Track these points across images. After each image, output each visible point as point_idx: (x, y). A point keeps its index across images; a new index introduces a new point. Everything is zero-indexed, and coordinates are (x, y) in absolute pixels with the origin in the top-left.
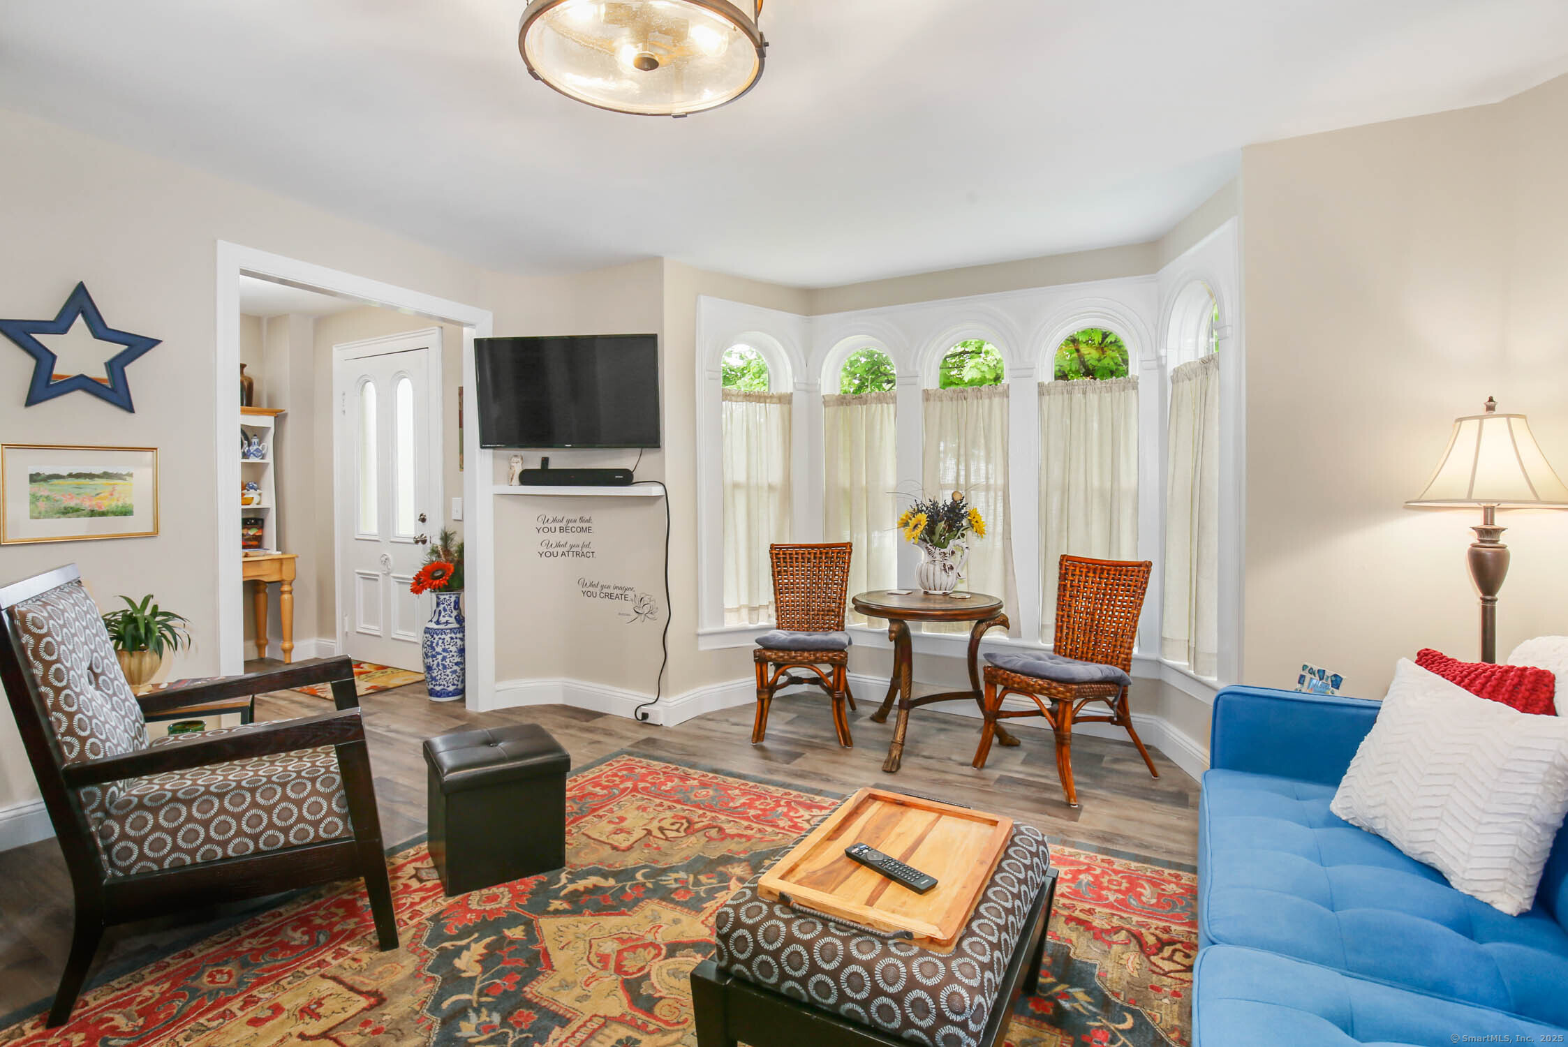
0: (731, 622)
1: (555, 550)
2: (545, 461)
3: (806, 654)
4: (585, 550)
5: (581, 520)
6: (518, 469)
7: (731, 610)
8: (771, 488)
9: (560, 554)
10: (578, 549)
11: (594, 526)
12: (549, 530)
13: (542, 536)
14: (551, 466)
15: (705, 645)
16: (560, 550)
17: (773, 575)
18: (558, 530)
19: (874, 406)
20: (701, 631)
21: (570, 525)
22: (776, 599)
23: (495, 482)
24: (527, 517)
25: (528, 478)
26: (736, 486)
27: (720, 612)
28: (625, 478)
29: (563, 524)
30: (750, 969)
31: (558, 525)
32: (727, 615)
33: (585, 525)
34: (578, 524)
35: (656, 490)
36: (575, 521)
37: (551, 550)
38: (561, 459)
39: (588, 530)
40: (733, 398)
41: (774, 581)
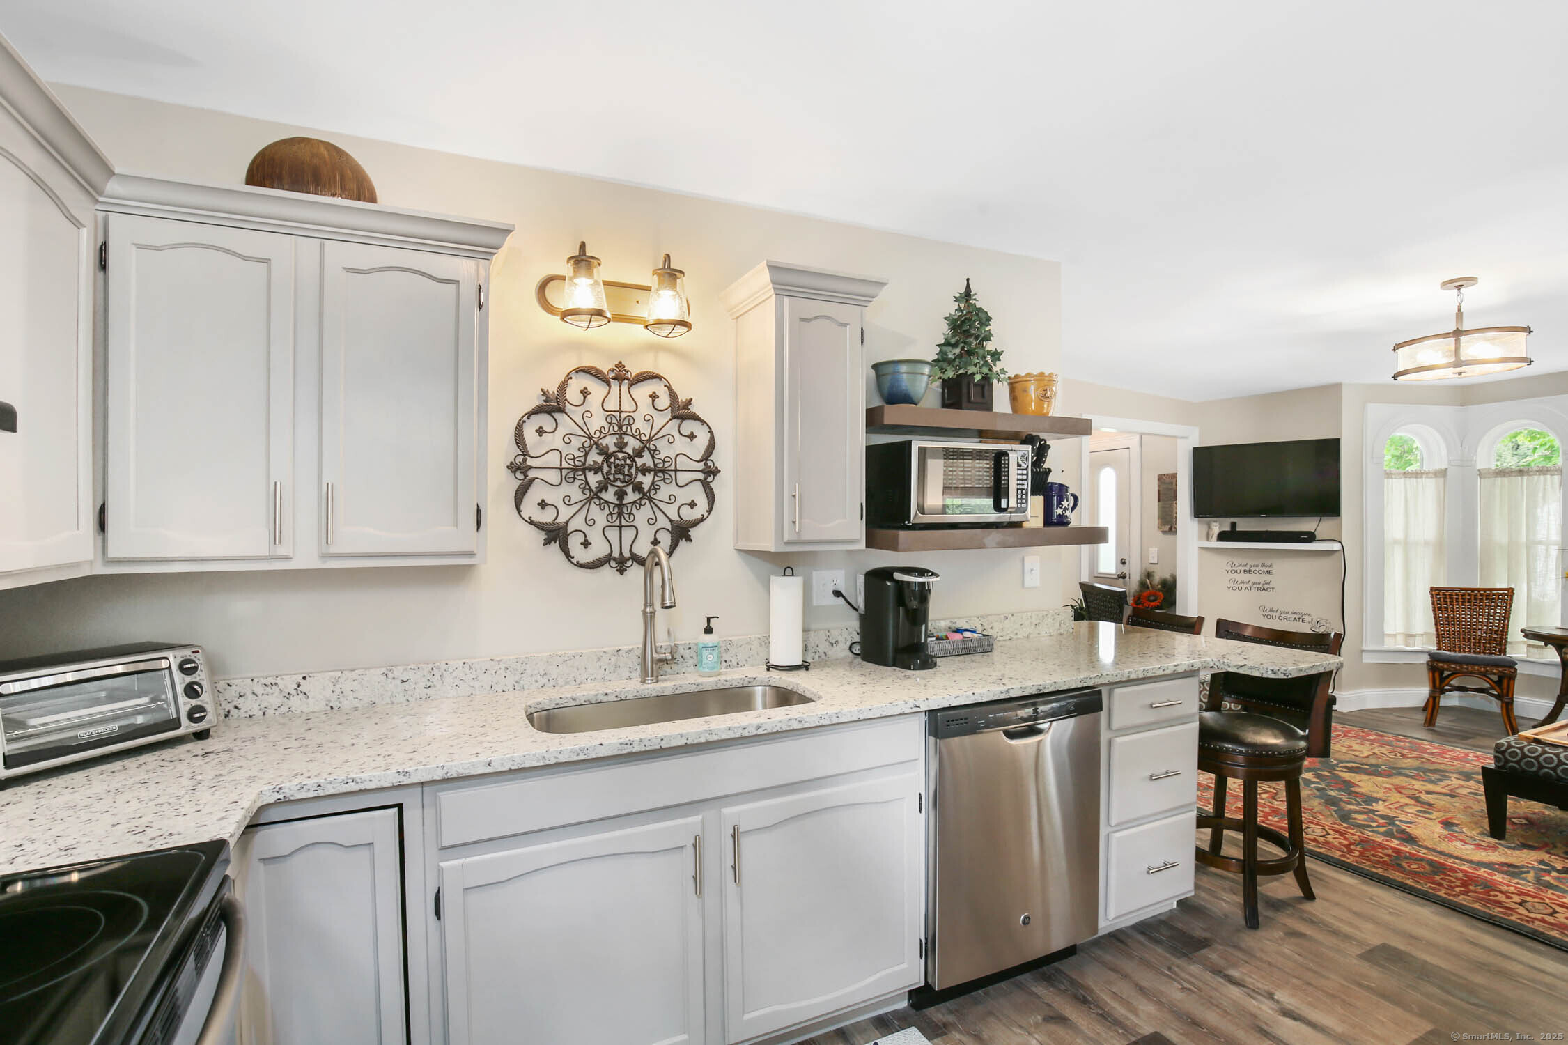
0: (1389, 645)
1: (1240, 586)
2: (1234, 525)
3: (1476, 667)
4: (1266, 587)
5: (1263, 565)
6: (1216, 529)
7: (1389, 635)
8: (1426, 543)
9: (1244, 588)
10: (1260, 586)
11: (1275, 570)
12: (1236, 572)
13: (1230, 576)
14: (1238, 529)
15: (1367, 659)
16: (1244, 586)
17: (1434, 610)
18: (1242, 572)
19: (1536, 477)
20: (1365, 648)
21: (1253, 569)
22: (1437, 630)
23: (1200, 538)
24: (1222, 562)
25: (1223, 537)
26: (1396, 542)
27: (1381, 636)
28: (1310, 537)
29: (1247, 568)
31: (1242, 569)
32: (1386, 639)
33: (1266, 569)
34: (1260, 568)
35: (1336, 546)
36: (1257, 566)
37: (1237, 586)
38: (1244, 524)
39: (1269, 572)
40: (1393, 476)
41: (1435, 614)
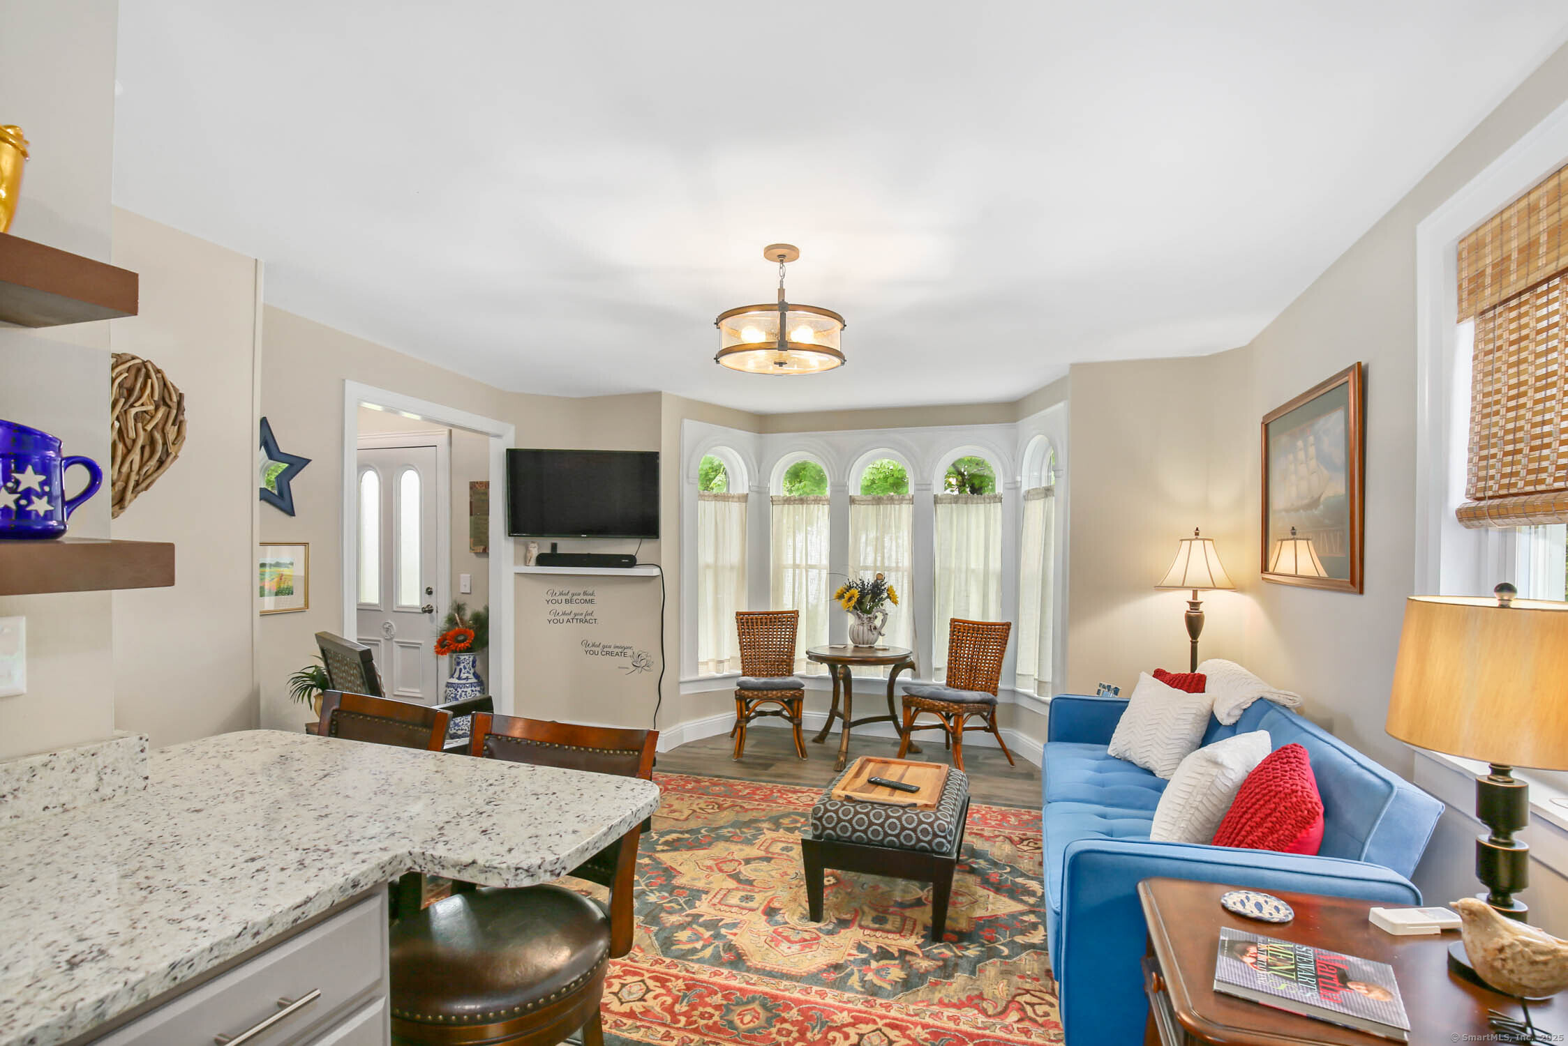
0: (704, 673)
1: (561, 618)
2: (554, 546)
3: (774, 692)
4: (588, 618)
5: (585, 593)
6: (535, 552)
7: (703, 663)
8: (732, 568)
9: (565, 621)
10: (582, 617)
11: (596, 598)
12: (557, 601)
13: (551, 606)
14: (559, 551)
15: (685, 691)
16: (566, 618)
17: (739, 635)
18: (564, 601)
19: (812, 506)
20: (682, 679)
21: (575, 597)
22: (742, 656)
23: (516, 563)
24: (540, 591)
25: (542, 560)
26: (707, 566)
27: (696, 664)
28: (630, 561)
29: (568, 597)
30: (835, 831)
31: (564, 598)
32: (700, 667)
33: (588, 598)
34: (581, 597)
35: (656, 572)
36: (579, 594)
37: (557, 617)
38: (567, 546)
39: (591, 601)
40: (706, 499)
41: (740, 639)
